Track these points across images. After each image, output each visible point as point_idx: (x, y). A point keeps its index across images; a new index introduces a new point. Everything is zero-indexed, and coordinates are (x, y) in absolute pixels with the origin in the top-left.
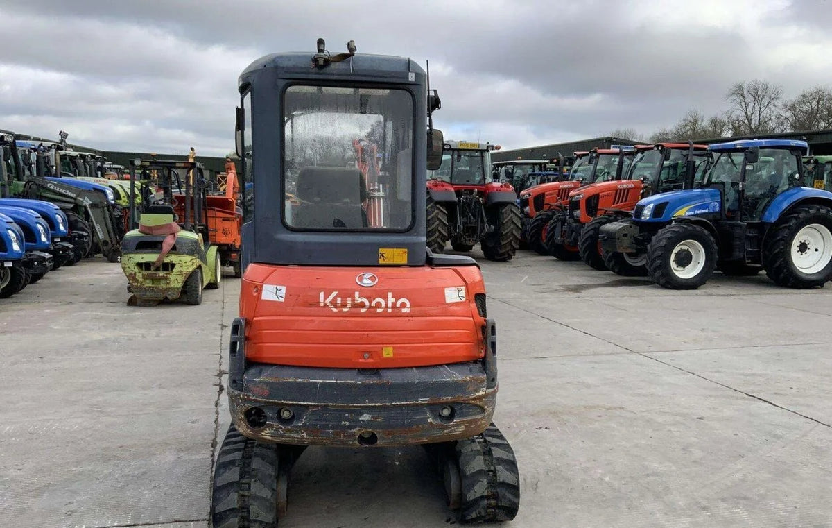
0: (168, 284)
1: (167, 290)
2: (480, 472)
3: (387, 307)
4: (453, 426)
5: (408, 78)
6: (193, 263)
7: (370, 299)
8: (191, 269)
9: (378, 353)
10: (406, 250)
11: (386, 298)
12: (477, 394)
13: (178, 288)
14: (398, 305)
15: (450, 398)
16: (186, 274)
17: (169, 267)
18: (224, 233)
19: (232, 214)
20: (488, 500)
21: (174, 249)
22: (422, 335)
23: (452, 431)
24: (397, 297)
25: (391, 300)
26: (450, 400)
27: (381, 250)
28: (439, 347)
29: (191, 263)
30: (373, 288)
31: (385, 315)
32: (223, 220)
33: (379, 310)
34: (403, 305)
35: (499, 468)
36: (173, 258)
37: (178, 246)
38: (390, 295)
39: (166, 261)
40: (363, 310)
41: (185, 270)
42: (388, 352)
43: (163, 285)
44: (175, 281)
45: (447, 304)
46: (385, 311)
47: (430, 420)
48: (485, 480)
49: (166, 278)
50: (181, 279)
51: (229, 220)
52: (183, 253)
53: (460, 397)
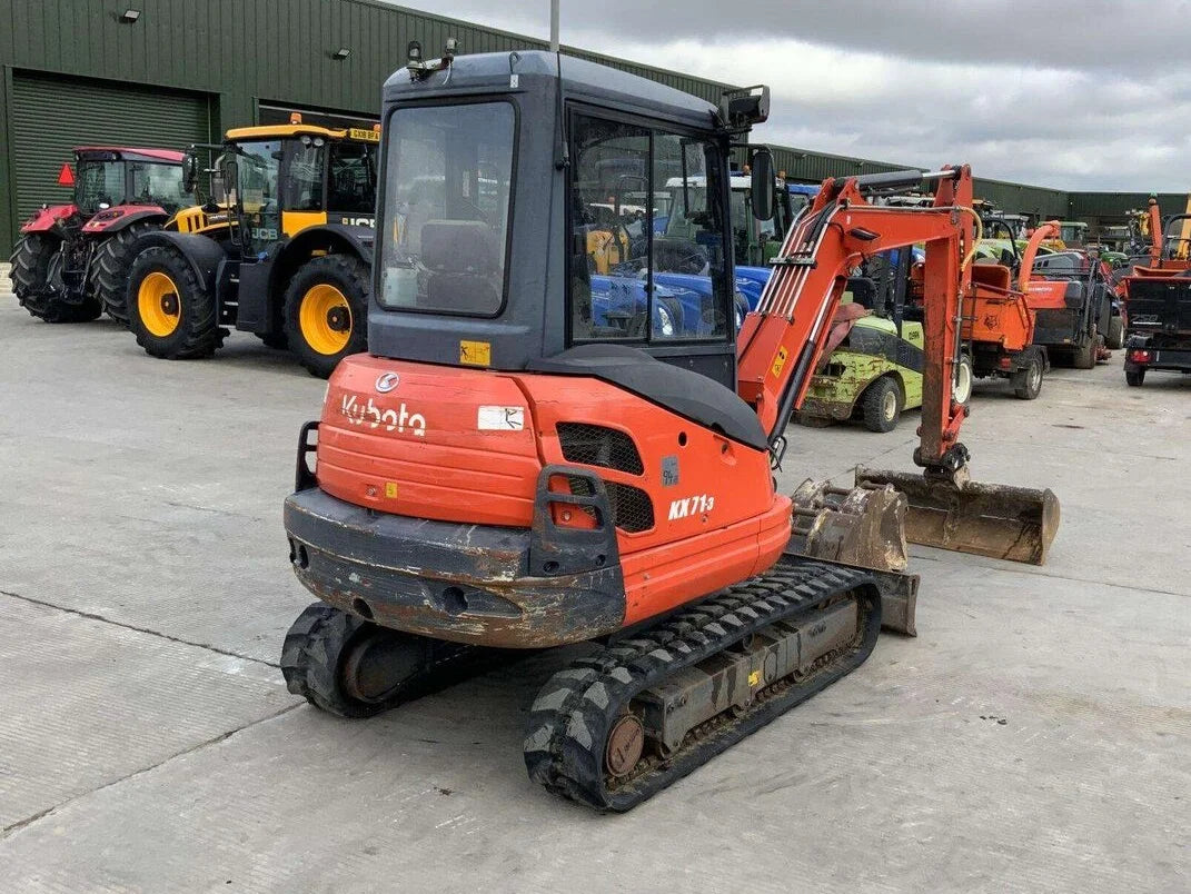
0: (834, 395)
1: (832, 404)
2: (551, 713)
3: (398, 425)
4: (462, 620)
5: (509, 84)
6: (874, 367)
7: (382, 410)
8: (870, 376)
9: (381, 491)
10: (488, 345)
11: (398, 411)
12: (496, 578)
13: (848, 404)
14: (411, 424)
15: (450, 574)
16: (861, 383)
17: (837, 370)
18: (988, 323)
19: (1004, 293)
20: (554, 761)
21: (845, 344)
22: (435, 472)
23: (463, 628)
24: (411, 411)
25: (404, 414)
26: (449, 578)
27: (463, 344)
28: (458, 494)
29: (871, 367)
30: (388, 395)
31: (394, 435)
32: (988, 303)
33: (390, 428)
34: (417, 425)
35: (577, 715)
36: (843, 358)
37: (852, 340)
38: (403, 407)
39: (834, 361)
40: (374, 425)
41: (859, 376)
42: (392, 491)
43: (827, 398)
44: (844, 393)
45: (481, 431)
46: (395, 431)
47: (426, 602)
48: (552, 727)
49: (831, 387)
50: (851, 389)
51: (997, 303)
52: (858, 351)
53: (465, 576)
